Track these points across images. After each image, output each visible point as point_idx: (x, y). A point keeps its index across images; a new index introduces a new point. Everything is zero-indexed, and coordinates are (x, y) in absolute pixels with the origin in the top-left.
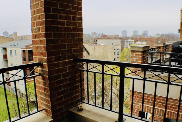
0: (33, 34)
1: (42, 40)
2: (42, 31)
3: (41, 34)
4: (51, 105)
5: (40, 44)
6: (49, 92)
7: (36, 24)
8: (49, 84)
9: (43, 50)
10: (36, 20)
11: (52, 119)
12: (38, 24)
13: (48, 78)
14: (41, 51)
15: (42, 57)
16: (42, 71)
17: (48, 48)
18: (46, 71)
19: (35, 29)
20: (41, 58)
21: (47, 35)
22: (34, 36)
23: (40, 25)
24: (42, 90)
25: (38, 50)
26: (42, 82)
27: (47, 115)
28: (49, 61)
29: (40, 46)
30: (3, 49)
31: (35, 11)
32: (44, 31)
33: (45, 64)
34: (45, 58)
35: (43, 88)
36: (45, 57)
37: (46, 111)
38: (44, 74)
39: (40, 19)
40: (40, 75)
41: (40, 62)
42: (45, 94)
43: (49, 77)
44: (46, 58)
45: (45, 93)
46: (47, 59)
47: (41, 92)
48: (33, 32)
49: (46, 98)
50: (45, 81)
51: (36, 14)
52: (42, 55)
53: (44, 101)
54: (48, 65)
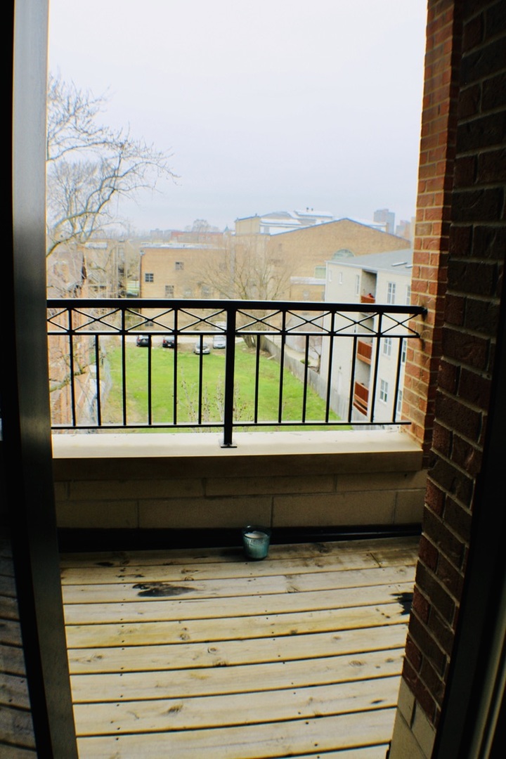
0: (417, 237)
1: (432, 254)
2: (435, 233)
3: (432, 240)
4: (427, 412)
5: (428, 264)
6: (428, 380)
7: (426, 214)
8: (431, 360)
9: (431, 279)
10: (426, 206)
11: (423, 448)
12: (429, 216)
13: (431, 345)
14: (426, 280)
15: (427, 294)
16: (424, 328)
17: (441, 274)
18: (430, 329)
19: (423, 225)
20: (425, 297)
21: (443, 245)
22: (419, 244)
23: (433, 219)
24: (415, 376)
25: (422, 278)
26: (419, 355)
27: (415, 439)
28: (439, 304)
29: (427, 269)
30: (365, 275)
31: (426, 182)
32: (438, 234)
33: (432, 311)
34: (433, 297)
35: (418, 371)
36: (433, 294)
37: (415, 428)
38: (425, 335)
39: (434, 203)
40: (417, 336)
41: (423, 306)
42: (420, 386)
43: (433, 344)
44: (435, 296)
45: (421, 382)
46: (437, 299)
47: (414, 380)
48: (419, 233)
49: (421, 396)
50: (425, 352)
51: (428, 191)
52: (428, 291)
53: (415, 405)
54: (437, 314)
